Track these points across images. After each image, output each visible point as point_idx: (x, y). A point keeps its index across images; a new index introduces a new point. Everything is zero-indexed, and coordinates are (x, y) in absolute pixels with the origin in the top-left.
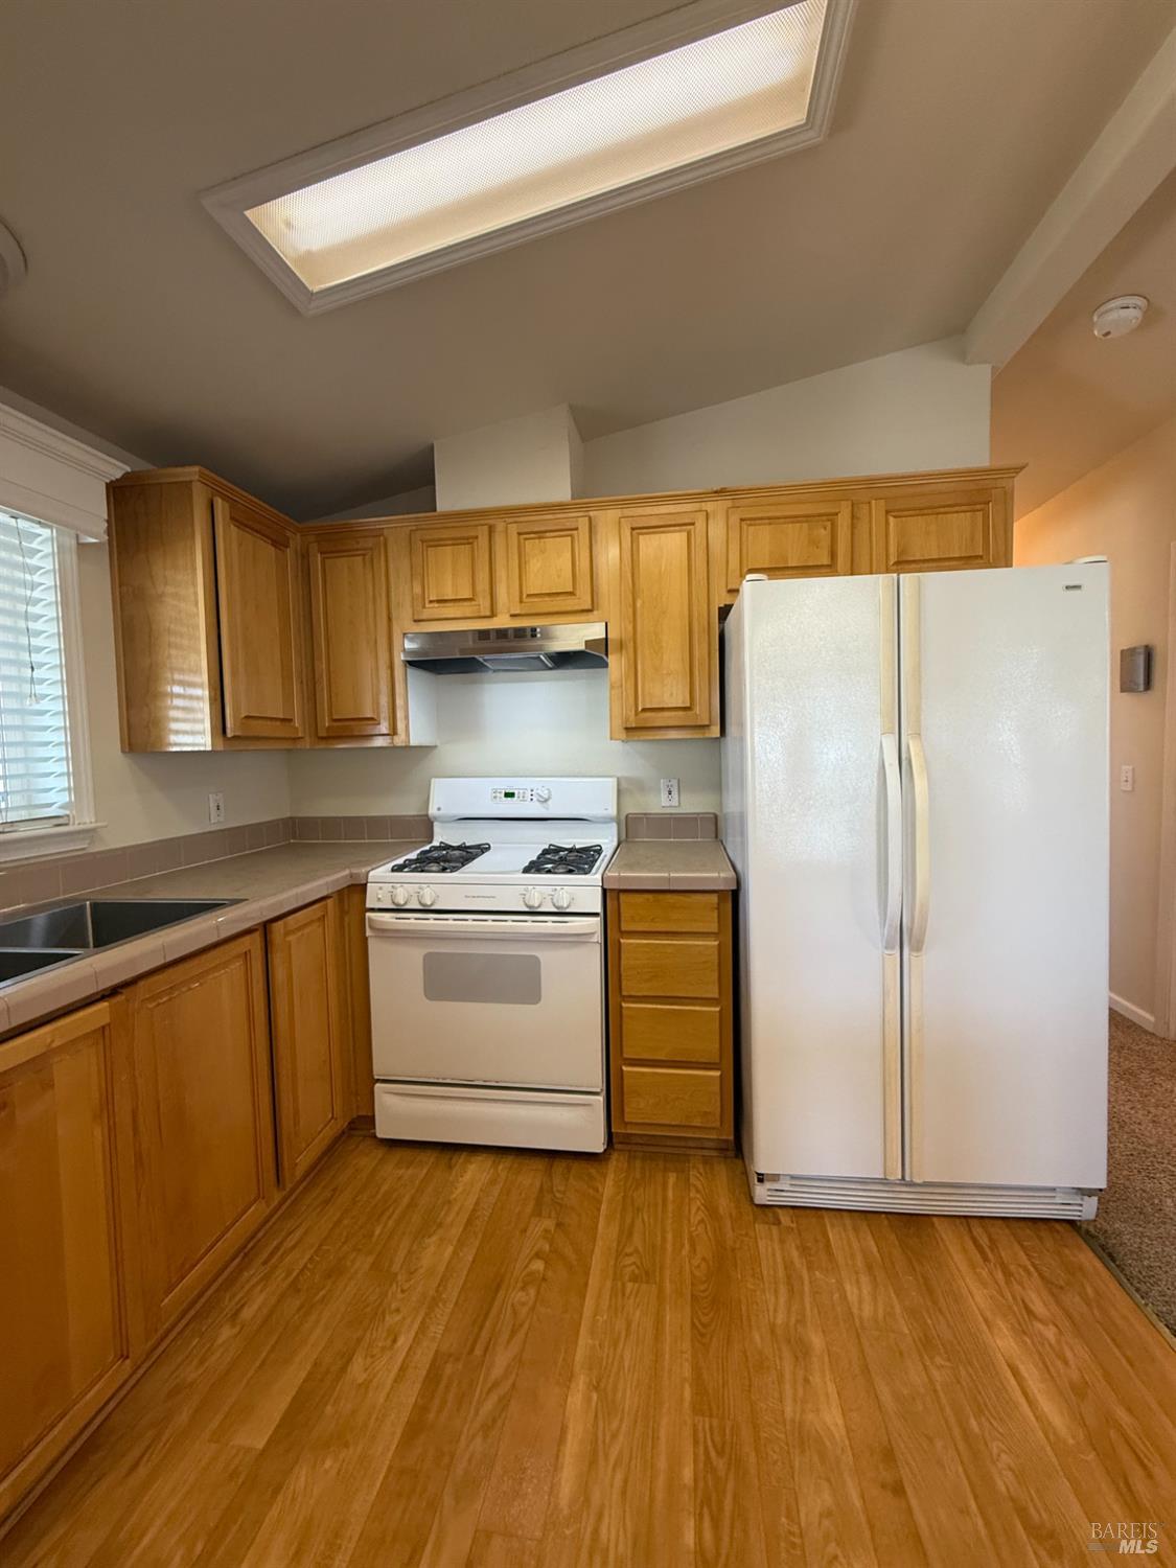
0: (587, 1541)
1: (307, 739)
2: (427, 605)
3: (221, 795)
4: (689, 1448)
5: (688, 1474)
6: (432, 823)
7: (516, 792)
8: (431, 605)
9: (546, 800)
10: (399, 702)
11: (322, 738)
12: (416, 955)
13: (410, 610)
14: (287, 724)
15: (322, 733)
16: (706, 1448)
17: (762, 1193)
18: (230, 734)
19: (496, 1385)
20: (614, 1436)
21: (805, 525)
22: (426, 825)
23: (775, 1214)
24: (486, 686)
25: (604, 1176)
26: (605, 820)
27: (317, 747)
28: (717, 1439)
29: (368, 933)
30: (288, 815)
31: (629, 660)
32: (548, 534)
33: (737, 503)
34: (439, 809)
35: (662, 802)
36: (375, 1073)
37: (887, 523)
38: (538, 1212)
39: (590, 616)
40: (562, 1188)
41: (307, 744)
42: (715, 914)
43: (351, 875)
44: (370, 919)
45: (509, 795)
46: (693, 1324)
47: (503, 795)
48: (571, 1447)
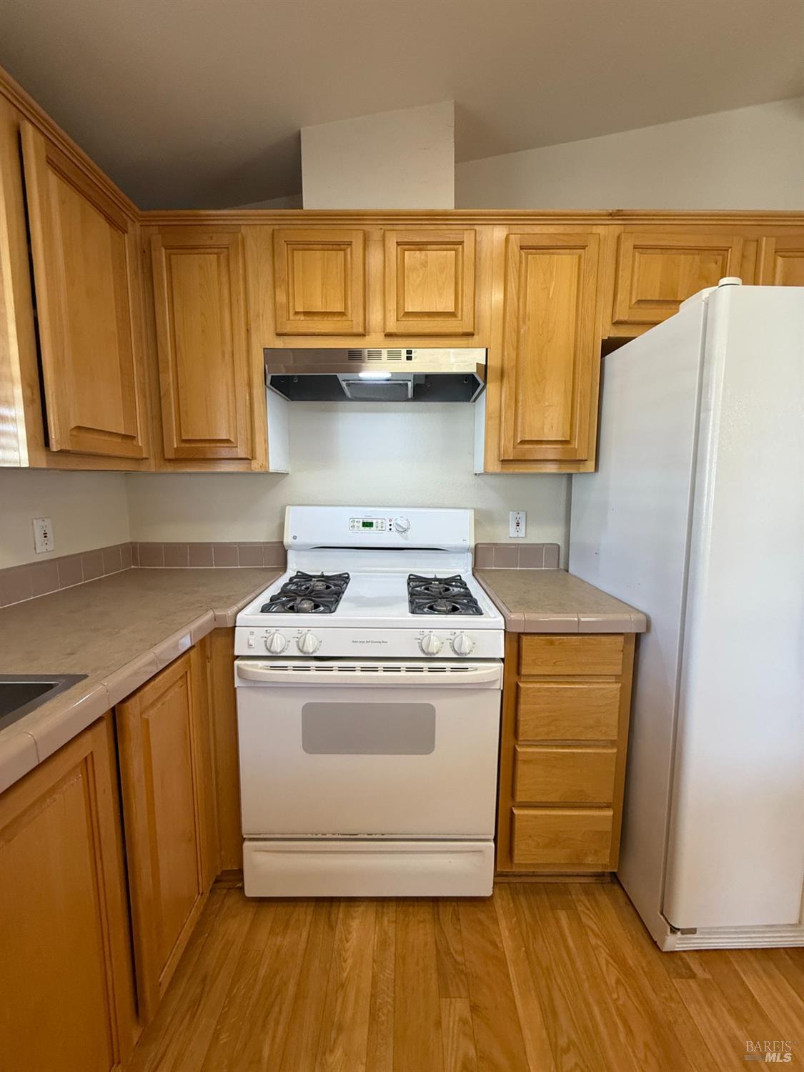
1: (152, 461)
2: (292, 317)
3: (48, 522)
6: (285, 552)
7: (374, 522)
8: (298, 318)
9: (405, 531)
10: (258, 424)
11: (170, 460)
12: (293, 707)
13: (271, 322)
14: (129, 441)
15: (170, 455)
17: (673, 943)
18: (55, 447)
21: (697, 257)
22: (280, 554)
23: (682, 959)
24: (340, 415)
25: (495, 921)
26: (460, 551)
27: (164, 470)
29: (237, 683)
30: (129, 540)
31: (510, 388)
32: (429, 247)
33: (629, 229)
34: (295, 538)
35: (511, 533)
36: (243, 832)
37: (775, 261)
38: (444, 992)
39: (470, 341)
40: (459, 948)
41: (152, 466)
42: (621, 656)
43: (215, 619)
44: (238, 668)
45: (367, 524)
47: (361, 524)
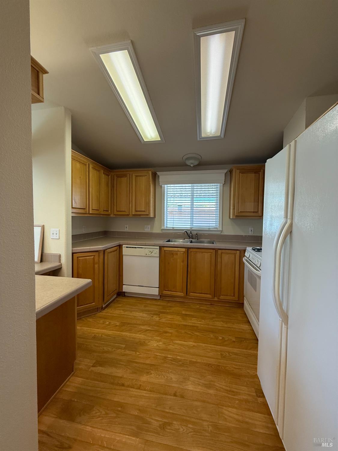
0: (170, 344)
4: (183, 358)
5: (179, 358)
16: (183, 361)
19: (193, 333)
20: (185, 348)
28: (185, 363)
46: (211, 364)
48: (183, 342)
